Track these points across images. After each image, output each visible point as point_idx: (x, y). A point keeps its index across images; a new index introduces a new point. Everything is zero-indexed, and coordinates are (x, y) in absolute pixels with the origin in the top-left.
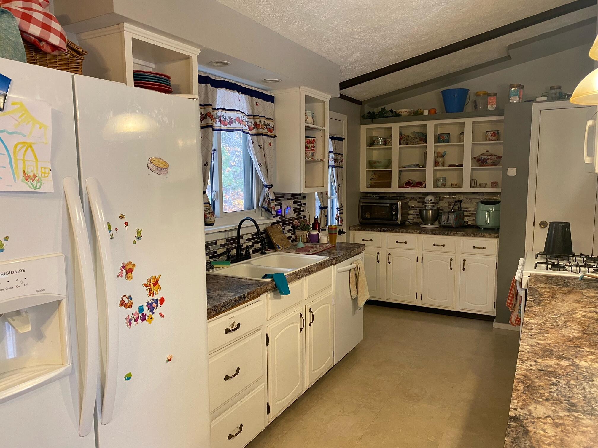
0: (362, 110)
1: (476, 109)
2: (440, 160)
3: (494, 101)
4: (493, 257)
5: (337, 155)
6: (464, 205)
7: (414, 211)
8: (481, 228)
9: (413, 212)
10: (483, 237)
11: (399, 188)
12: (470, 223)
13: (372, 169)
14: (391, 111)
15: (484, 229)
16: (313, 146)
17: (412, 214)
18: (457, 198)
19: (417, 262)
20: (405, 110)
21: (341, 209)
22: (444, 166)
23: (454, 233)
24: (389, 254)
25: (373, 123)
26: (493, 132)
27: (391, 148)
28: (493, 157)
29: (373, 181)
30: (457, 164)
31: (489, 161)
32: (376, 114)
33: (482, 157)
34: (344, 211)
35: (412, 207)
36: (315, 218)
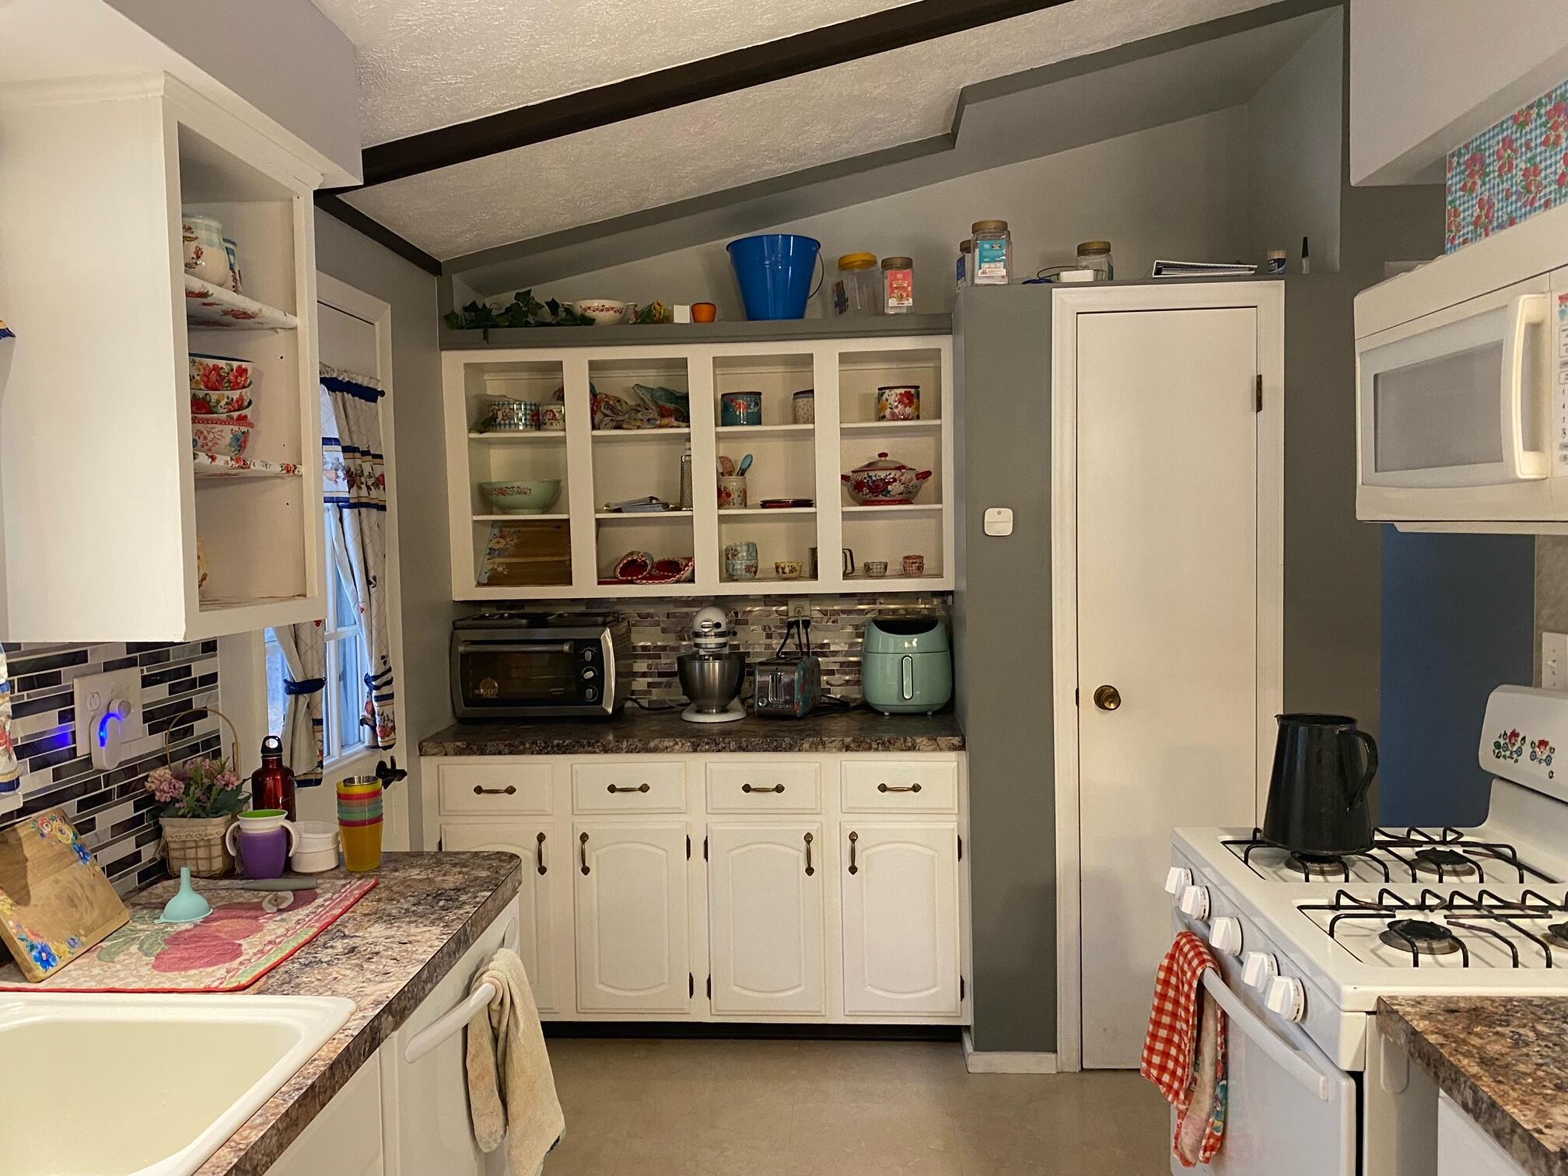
0: (445, 293)
1: (841, 312)
2: (733, 483)
3: (905, 285)
4: (946, 818)
5: (358, 455)
6: (817, 637)
7: (650, 662)
8: (883, 713)
9: (649, 667)
10: (913, 748)
11: (599, 583)
12: (837, 693)
13: (492, 514)
14: (553, 305)
15: (892, 714)
16: (241, 399)
17: (644, 675)
18: (791, 614)
19: (688, 856)
20: (608, 303)
21: (385, 679)
22: (746, 506)
23: (812, 743)
24: (584, 838)
25: (487, 343)
26: (903, 391)
27: (562, 441)
28: (907, 476)
29: (498, 560)
30: (790, 498)
31: (895, 488)
32: (494, 313)
33: (872, 474)
34: (399, 688)
35: (644, 648)
36: (265, 749)
